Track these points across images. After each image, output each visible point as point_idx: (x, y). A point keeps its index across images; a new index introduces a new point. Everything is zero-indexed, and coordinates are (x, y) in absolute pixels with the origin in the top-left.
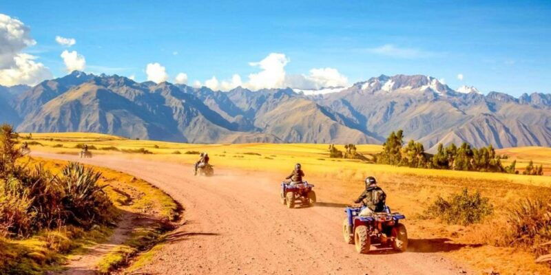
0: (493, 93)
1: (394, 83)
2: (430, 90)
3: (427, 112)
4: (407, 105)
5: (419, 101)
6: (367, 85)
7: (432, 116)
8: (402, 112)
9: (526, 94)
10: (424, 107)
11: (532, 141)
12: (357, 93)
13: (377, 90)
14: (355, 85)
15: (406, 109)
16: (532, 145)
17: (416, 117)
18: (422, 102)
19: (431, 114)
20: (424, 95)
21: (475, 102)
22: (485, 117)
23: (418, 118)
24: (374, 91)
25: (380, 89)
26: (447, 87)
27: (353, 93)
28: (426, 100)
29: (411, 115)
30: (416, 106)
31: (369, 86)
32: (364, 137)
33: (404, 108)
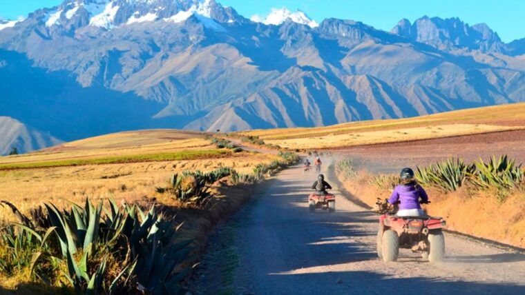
0: (331, 21)
1: (117, 8)
2: (194, 19)
3: (186, 69)
4: (145, 57)
5: (171, 46)
6: (58, 15)
7: (199, 78)
8: (135, 71)
9: (406, 21)
10: (181, 57)
11: (396, 109)
12: (33, 34)
13: (80, 25)
14: (31, 15)
15: (142, 66)
16: (394, 117)
17: (162, 83)
18: (178, 47)
19: (195, 72)
20: (184, 31)
21: (293, 41)
22: (303, 73)
23: (167, 83)
24: (73, 28)
25: (88, 23)
26: (233, 11)
27: (27, 34)
28: (185, 43)
29: (152, 78)
30: (163, 58)
31: (63, 17)
32: (26, 136)
33: (137, 63)
